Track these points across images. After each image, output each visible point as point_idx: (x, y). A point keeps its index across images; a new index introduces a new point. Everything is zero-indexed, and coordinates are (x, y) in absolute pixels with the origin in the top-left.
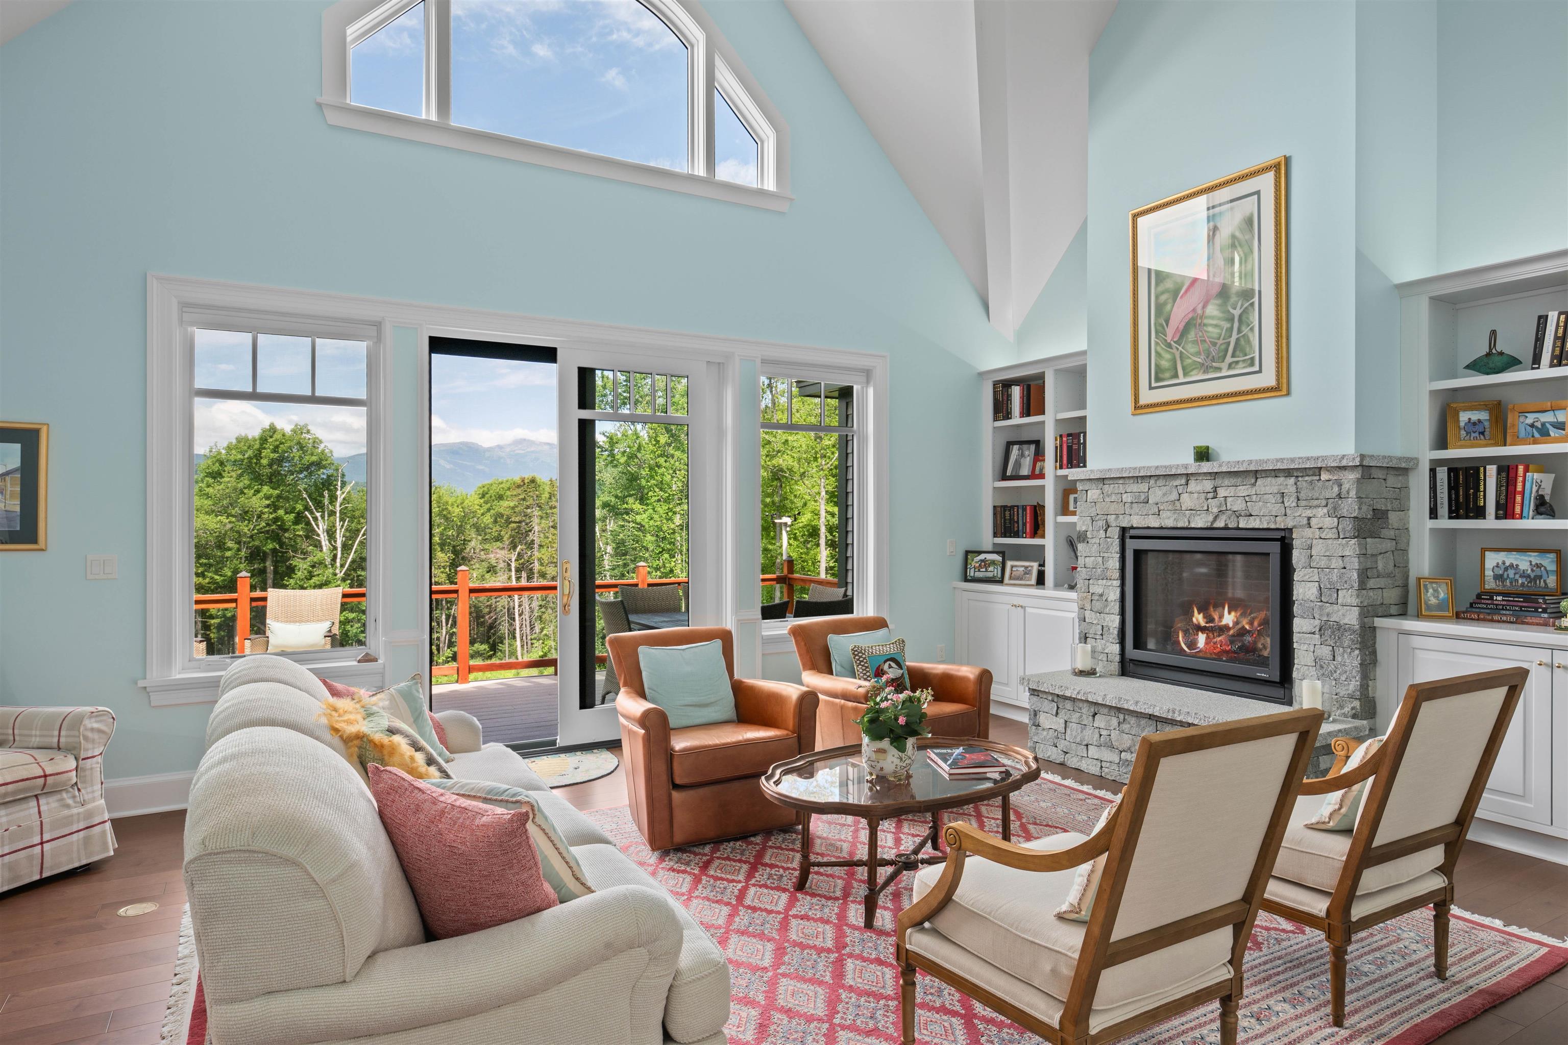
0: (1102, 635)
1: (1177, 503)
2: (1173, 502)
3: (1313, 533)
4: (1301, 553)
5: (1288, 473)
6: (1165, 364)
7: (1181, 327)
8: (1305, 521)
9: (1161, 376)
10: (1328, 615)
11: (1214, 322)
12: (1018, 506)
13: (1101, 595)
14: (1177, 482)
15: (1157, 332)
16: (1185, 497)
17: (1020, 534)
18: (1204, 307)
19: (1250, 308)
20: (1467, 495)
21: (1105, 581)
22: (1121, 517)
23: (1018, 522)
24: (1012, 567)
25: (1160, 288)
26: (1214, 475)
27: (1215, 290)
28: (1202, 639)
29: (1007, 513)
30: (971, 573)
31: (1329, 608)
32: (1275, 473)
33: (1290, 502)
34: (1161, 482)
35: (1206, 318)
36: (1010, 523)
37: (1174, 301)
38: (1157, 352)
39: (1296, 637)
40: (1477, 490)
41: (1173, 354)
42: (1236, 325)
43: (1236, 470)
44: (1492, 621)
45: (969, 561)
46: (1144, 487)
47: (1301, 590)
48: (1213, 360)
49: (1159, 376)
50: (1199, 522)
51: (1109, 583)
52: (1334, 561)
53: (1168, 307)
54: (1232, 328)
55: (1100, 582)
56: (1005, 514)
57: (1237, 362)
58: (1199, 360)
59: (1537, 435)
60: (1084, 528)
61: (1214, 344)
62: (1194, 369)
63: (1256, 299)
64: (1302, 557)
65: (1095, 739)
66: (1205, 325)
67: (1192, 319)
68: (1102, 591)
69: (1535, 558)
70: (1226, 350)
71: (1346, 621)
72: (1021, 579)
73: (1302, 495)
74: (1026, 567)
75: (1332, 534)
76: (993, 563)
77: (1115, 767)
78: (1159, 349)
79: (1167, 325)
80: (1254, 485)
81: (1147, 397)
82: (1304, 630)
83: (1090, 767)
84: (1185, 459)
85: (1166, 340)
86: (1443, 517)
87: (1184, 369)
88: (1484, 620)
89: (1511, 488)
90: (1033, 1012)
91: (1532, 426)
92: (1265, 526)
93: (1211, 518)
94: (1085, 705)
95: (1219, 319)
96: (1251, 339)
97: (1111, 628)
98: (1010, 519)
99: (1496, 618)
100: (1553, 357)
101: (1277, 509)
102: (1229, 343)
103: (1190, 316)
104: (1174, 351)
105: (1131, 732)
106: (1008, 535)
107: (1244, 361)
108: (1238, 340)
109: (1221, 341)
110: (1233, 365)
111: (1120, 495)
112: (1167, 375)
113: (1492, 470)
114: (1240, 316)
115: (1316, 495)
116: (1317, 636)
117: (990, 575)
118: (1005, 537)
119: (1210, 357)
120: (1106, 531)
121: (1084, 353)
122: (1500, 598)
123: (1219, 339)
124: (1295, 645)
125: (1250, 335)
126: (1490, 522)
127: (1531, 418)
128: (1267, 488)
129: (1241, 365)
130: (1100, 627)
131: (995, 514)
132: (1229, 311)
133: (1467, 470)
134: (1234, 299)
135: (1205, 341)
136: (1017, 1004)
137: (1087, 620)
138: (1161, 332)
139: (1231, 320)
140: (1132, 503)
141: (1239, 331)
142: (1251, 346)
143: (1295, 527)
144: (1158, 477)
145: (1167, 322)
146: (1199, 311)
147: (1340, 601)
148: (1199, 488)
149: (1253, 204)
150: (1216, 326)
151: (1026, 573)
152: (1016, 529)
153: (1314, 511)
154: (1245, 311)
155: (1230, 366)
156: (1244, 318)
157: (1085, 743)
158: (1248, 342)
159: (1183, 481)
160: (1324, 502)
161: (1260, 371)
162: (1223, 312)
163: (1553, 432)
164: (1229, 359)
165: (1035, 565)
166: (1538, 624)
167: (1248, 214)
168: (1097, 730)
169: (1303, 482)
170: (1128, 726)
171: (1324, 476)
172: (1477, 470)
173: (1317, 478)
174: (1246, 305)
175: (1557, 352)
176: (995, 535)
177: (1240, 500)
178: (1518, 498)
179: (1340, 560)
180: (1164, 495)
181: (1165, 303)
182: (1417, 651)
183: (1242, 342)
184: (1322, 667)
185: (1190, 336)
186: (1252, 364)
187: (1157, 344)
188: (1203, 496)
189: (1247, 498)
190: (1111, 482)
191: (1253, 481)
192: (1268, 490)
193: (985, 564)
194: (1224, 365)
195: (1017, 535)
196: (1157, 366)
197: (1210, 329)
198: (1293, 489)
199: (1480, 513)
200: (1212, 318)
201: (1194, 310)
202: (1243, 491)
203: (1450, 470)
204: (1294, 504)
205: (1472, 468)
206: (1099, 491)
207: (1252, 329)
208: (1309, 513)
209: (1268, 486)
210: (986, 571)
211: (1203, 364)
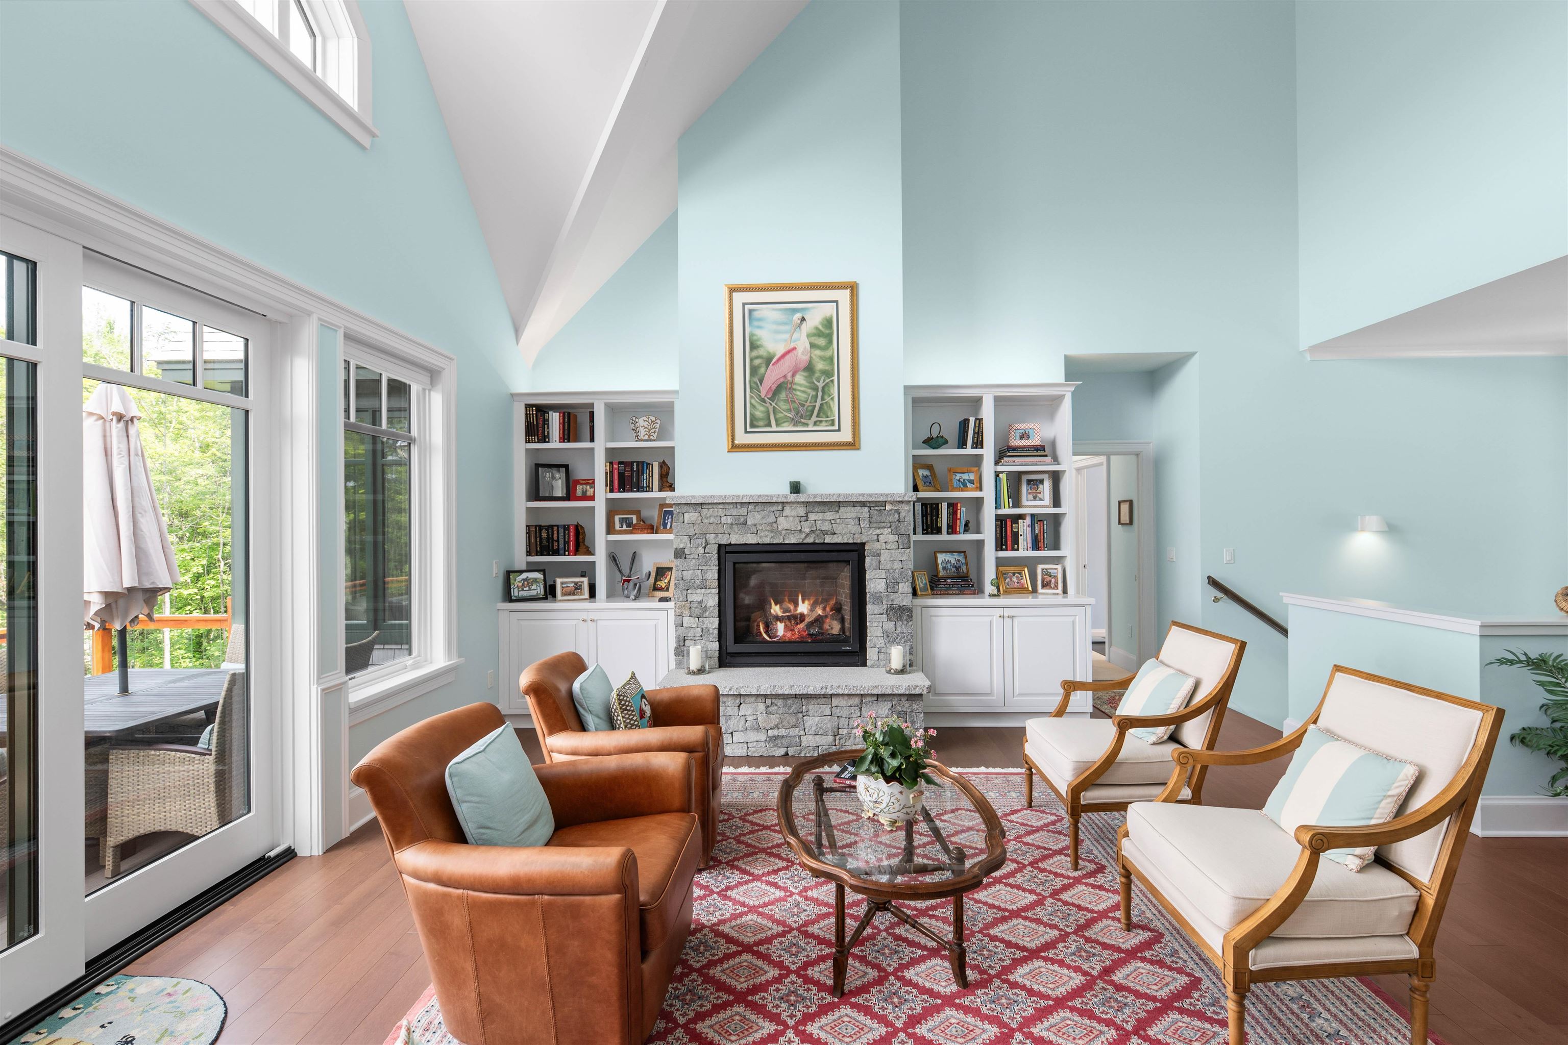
0: (701, 636)
1: (775, 525)
2: (771, 524)
3: (881, 545)
4: (872, 560)
5: (863, 504)
6: (758, 414)
7: (774, 388)
8: (875, 537)
9: (755, 423)
10: (892, 600)
11: (802, 389)
12: (557, 526)
13: (701, 602)
14: (775, 508)
15: (751, 388)
16: (780, 520)
17: (561, 552)
18: (793, 375)
19: (831, 383)
20: (932, 519)
21: (703, 590)
22: (720, 536)
23: (558, 541)
24: (562, 583)
25: (755, 353)
26: (807, 504)
27: (803, 365)
28: (780, 629)
29: (544, 533)
30: (515, 593)
31: (893, 596)
32: (854, 504)
33: (864, 524)
34: (759, 508)
35: (795, 384)
36: (548, 542)
37: (767, 366)
38: (751, 404)
39: (869, 618)
40: (938, 517)
41: (767, 408)
42: (820, 394)
43: (828, 500)
44: (948, 594)
45: (512, 581)
46: (743, 511)
47: (872, 585)
48: (802, 417)
49: (753, 423)
50: (792, 540)
51: (708, 591)
52: (896, 564)
53: (762, 370)
54: (817, 396)
55: (698, 591)
56: (540, 534)
57: (821, 421)
58: (790, 416)
59: (962, 486)
60: (682, 546)
61: (803, 405)
62: (784, 422)
63: (835, 378)
64: (874, 563)
65: (740, 726)
66: (794, 389)
67: (783, 382)
68: (701, 598)
69: (956, 556)
70: (812, 412)
71: (904, 603)
72: (574, 594)
73: (873, 520)
74: (576, 583)
75: (894, 546)
76: (535, 581)
77: (763, 744)
78: (753, 401)
79: (761, 384)
80: (838, 511)
81: (742, 438)
82: (876, 612)
83: (735, 751)
84: (782, 490)
85: (760, 396)
86: (919, 533)
87: (776, 420)
88: (944, 594)
89: (955, 516)
90: (1369, 958)
91: (959, 481)
92: (845, 542)
93: (803, 536)
94: (730, 698)
95: (806, 387)
96: (832, 406)
97: (711, 630)
98: (548, 538)
99: (950, 592)
100: (973, 443)
101: (855, 529)
102: (814, 407)
103: (782, 380)
104: (768, 405)
105: (778, 712)
106: (545, 553)
107: (826, 421)
108: (821, 405)
109: (808, 404)
110: (818, 423)
111: (718, 518)
112: (761, 423)
113: (945, 505)
114: (823, 388)
115: (883, 519)
116: (885, 616)
117: (534, 593)
118: (542, 555)
119: (799, 414)
120: (705, 548)
121: (676, 392)
122: (949, 581)
123: (806, 402)
124: (868, 624)
125: (831, 403)
126: (944, 536)
127: (958, 476)
128: (848, 514)
129: (824, 424)
130: (700, 630)
131: (528, 533)
132: (814, 383)
133: (931, 505)
134: (817, 375)
135: (795, 401)
136: (1327, 961)
137: (684, 625)
138: (755, 388)
139: (816, 389)
140: (732, 524)
141: (823, 399)
142: (831, 411)
143: (868, 542)
144: (757, 503)
145: (761, 381)
146: (789, 378)
147: (900, 591)
148: (794, 513)
149: (833, 309)
150: (804, 392)
151: (576, 589)
152: (555, 547)
153: (882, 530)
154: (827, 385)
155: (815, 424)
156: (826, 389)
157: (731, 731)
158: (830, 407)
159: (780, 508)
160: (889, 525)
161: (839, 430)
162: (809, 383)
163: (969, 485)
164: (814, 418)
165: (585, 581)
166: (970, 594)
167: (828, 315)
168: (743, 718)
169: (874, 511)
170: (776, 707)
171: (888, 507)
172: (937, 505)
173: (884, 508)
174: (827, 381)
175: (976, 441)
176: (529, 553)
177: (827, 523)
178: (958, 522)
179: (900, 563)
180: (763, 518)
181: (759, 367)
182: (933, 618)
183: (825, 407)
184: (888, 636)
185: (781, 396)
186: (833, 424)
187: (751, 397)
188: (797, 520)
189: (833, 522)
190: (710, 506)
191: (837, 509)
192: (849, 515)
193: (528, 582)
194: (811, 422)
195: (556, 553)
196: (752, 415)
197: (798, 393)
198: (867, 515)
199: (939, 531)
200: (800, 385)
201: (785, 376)
202: (829, 516)
203: (923, 505)
204: (868, 526)
205: (934, 504)
206: (697, 514)
207: (832, 399)
208: (878, 532)
209: (848, 513)
210: (530, 590)
211: (793, 419)
